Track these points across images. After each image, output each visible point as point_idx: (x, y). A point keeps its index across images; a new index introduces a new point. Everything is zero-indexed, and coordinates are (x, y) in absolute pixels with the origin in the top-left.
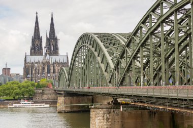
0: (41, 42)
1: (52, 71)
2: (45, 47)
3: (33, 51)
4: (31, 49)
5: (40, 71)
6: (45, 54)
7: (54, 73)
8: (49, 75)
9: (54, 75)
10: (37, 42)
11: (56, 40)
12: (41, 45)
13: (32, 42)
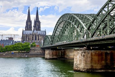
0: (31, 23)
1: (37, 39)
2: (33, 26)
3: (27, 28)
4: (26, 27)
5: (31, 39)
6: (34, 30)
7: (38, 40)
8: (36, 41)
9: (38, 41)
10: (29, 23)
11: (39, 22)
12: (31, 25)
13: (26, 23)
